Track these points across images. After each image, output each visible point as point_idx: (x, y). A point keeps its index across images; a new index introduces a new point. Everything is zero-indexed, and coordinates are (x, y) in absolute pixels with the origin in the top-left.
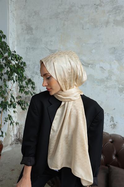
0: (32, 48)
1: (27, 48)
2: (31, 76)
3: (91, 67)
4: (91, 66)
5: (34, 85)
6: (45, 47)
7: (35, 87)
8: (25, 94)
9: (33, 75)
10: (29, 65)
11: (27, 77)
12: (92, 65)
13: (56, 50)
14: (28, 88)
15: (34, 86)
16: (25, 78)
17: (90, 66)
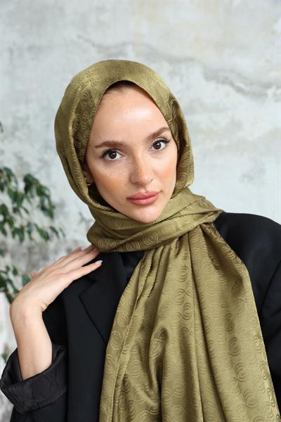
0: (31, 48)
1: (11, 52)
2: (41, 160)
3: (277, 99)
4: (275, 94)
5: (48, 197)
6: (79, 37)
7: (53, 207)
8: (17, 237)
9: (46, 157)
10: (27, 118)
11: (14, 171)
12: (278, 87)
13: (124, 44)
14: (27, 211)
15: (46, 202)
16: (9, 174)
17: (270, 92)
